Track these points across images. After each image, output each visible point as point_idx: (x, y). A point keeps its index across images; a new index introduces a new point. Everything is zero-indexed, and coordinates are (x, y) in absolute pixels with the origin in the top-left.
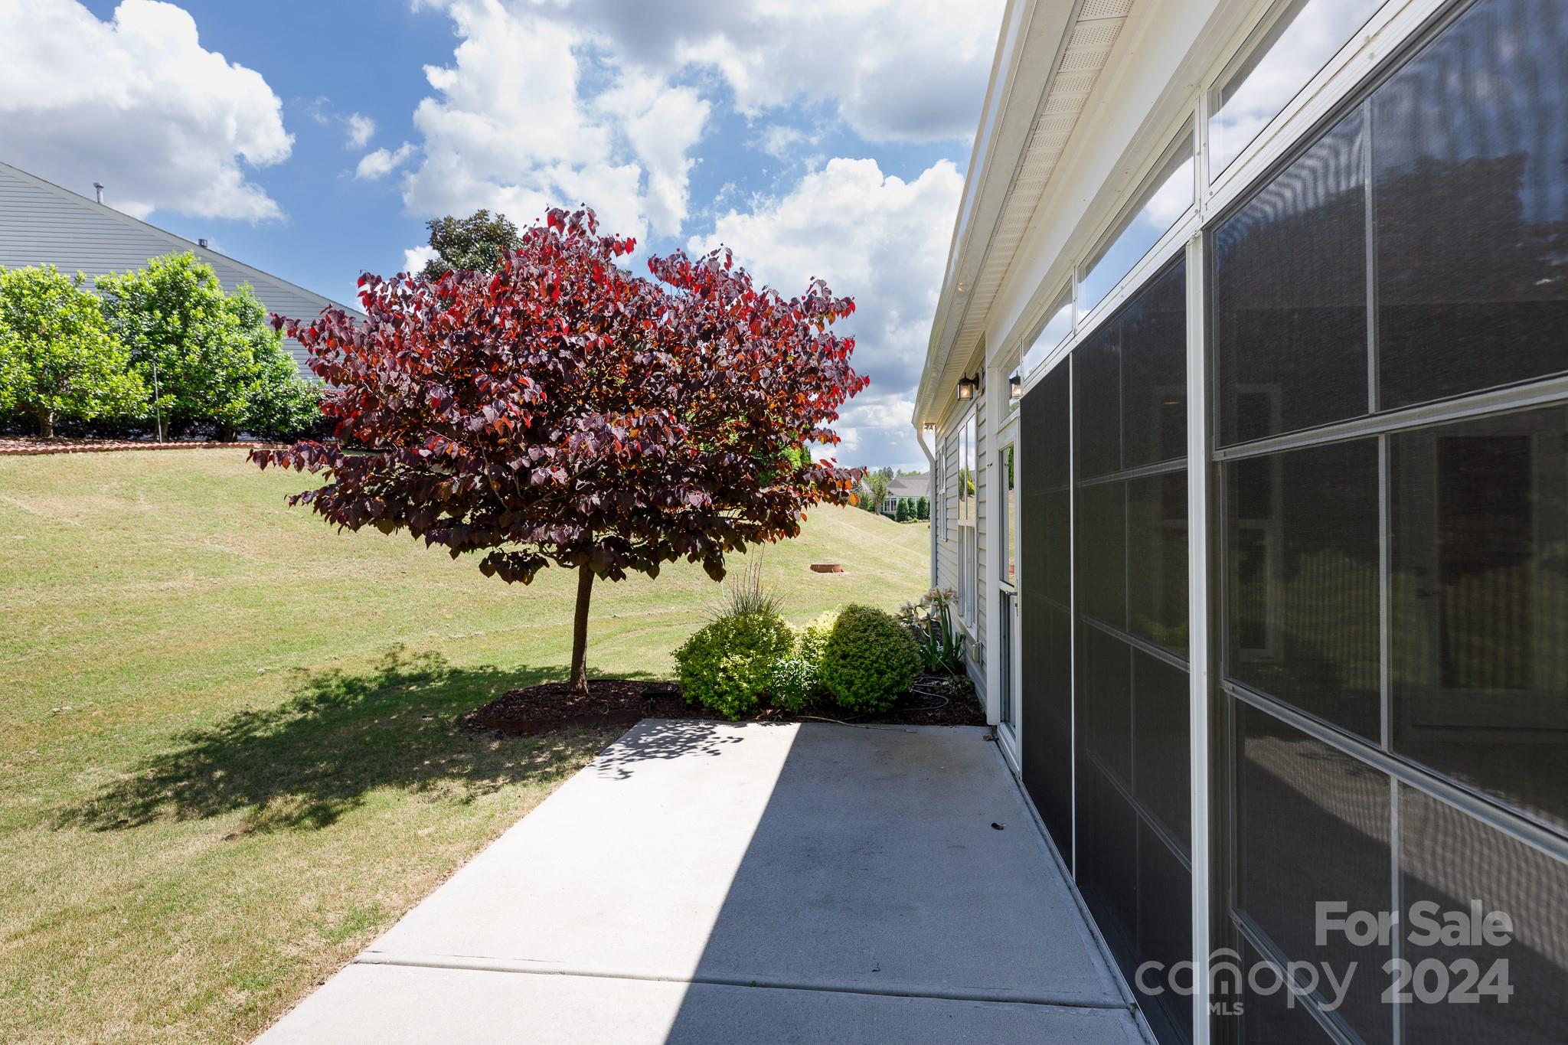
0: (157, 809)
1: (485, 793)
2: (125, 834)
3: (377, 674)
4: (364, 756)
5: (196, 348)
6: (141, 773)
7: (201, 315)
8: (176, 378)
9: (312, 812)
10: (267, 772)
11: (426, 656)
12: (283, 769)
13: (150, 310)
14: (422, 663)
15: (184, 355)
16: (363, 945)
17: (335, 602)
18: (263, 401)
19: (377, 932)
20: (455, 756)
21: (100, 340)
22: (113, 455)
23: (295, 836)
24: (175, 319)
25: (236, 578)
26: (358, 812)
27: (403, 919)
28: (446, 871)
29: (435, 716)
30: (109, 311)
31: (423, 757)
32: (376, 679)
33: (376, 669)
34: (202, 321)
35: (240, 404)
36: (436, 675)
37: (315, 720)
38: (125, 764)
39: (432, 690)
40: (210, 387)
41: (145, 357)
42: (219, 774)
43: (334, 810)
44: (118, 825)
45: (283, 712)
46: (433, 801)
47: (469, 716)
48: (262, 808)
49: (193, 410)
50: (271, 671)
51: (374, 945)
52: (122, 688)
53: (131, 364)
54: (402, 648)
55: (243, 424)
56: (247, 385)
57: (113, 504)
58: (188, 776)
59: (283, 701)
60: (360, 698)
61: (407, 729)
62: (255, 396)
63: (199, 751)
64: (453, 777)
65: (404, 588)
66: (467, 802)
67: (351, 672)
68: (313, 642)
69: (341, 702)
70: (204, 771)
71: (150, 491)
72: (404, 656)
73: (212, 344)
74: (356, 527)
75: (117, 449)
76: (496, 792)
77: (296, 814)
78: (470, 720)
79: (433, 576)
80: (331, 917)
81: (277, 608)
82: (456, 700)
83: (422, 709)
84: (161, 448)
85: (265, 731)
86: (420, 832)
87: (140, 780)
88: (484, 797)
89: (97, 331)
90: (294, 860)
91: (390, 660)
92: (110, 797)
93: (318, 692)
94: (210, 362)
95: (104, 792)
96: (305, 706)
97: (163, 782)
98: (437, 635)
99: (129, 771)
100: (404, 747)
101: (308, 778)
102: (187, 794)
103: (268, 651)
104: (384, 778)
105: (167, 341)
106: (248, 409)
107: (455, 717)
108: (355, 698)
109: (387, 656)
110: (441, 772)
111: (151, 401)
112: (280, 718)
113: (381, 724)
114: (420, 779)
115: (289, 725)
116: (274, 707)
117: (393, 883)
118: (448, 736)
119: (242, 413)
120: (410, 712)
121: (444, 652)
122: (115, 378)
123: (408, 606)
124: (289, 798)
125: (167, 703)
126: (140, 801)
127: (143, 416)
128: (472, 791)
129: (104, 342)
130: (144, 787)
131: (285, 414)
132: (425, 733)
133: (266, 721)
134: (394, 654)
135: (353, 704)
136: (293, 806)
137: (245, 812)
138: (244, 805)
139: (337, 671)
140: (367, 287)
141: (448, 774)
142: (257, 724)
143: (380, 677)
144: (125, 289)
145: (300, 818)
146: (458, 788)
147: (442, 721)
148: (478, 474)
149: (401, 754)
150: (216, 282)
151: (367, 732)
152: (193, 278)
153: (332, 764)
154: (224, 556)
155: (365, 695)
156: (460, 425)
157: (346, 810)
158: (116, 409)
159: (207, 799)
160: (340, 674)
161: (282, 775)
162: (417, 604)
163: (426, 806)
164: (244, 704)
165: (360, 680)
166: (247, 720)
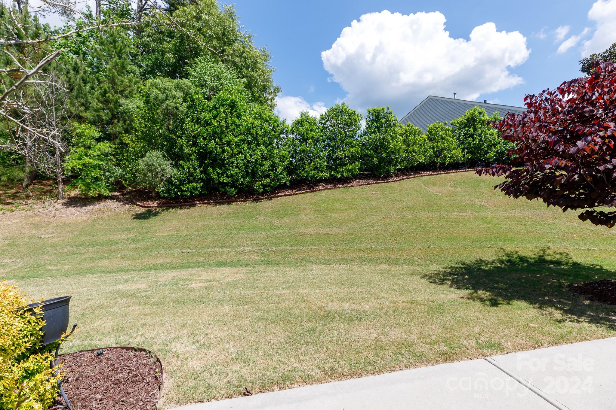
0: (446, 281)
1: (571, 321)
2: (435, 286)
3: (535, 256)
4: (519, 287)
5: (478, 137)
6: (446, 270)
7: (480, 126)
8: (471, 148)
9: (491, 300)
10: (481, 281)
11: (561, 254)
12: (487, 281)
13: (464, 128)
14: (558, 256)
15: (474, 140)
16: (490, 355)
17: (521, 226)
18: (501, 152)
19: (497, 353)
20: (562, 300)
21: (450, 140)
22: (452, 174)
23: (482, 305)
24: (472, 129)
25: (484, 213)
26: (508, 306)
27: (509, 354)
28: (537, 345)
29: (559, 280)
30: (453, 131)
31: (545, 295)
32: (534, 258)
33: (535, 254)
34: (480, 128)
35: (492, 154)
36: (564, 263)
37: (504, 268)
38: (443, 266)
39: (561, 269)
40: (482, 150)
41: (463, 143)
42: (466, 277)
43: (499, 302)
44: (435, 283)
45: (494, 262)
46: (542, 315)
47: (576, 285)
48: (475, 292)
49: (476, 158)
50: (492, 247)
51: (494, 357)
52: (446, 243)
53: (458, 146)
54: (549, 248)
55: (493, 161)
56: (495, 147)
57: (450, 189)
58: (457, 275)
59: (494, 259)
60: (525, 264)
61: (542, 282)
62: (498, 150)
63: (463, 268)
64: (557, 308)
65: (554, 223)
66: (559, 321)
67: (523, 253)
68: (509, 240)
69: (517, 264)
70: (463, 274)
71: (461, 185)
72: (548, 252)
73: (483, 135)
74: (517, 197)
75: (454, 172)
76: (578, 323)
77: (485, 298)
78: (576, 287)
79: (570, 220)
80: (482, 339)
81: (497, 225)
82: (573, 276)
83: (553, 276)
84: (466, 171)
85: (486, 267)
86: (530, 324)
87: (445, 272)
88: (570, 323)
89: (449, 138)
90: (478, 314)
91: (542, 252)
92: (436, 274)
93: (508, 258)
94: (482, 141)
95: (435, 272)
96: (502, 262)
97: (450, 274)
98: (568, 246)
99: (443, 268)
100: (538, 288)
101: (495, 288)
102: (455, 280)
103: (492, 240)
104: (524, 297)
105: (469, 137)
106: (495, 155)
107: (569, 283)
108: (523, 264)
109: (541, 250)
110: (552, 304)
111: (464, 157)
112: (492, 264)
113: (531, 277)
114: (540, 304)
115: (495, 267)
116: (491, 260)
117: (510, 338)
118: (562, 290)
119: (492, 157)
120: (547, 275)
121: (571, 254)
122: (454, 151)
123: (555, 231)
124: (485, 292)
125: (457, 250)
126: (443, 278)
127: (461, 162)
128: (564, 318)
129: (451, 140)
130: (445, 274)
131: (509, 156)
132: (550, 286)
133: (486, 264)
134: (544, 250)
135: (522, 266)
136: (485, 295)
137: (469, 291)
138: (469, 289)
139: (517, 252)
140: (528, 101)
141: (554, 306)
142: (484, 264)
143: (536, 258)
144: (458, 123)
145: (486, 300)
146: (558, 315)
147: (561, 283)
148: (577, 173)
149: (536, 291)
150: (486, 113)
151: (524, 278)
152: (478, 114)
153: (505, 286)
154: (481, 206)
155: (528, 264)
156: (563, 151)
157: (503, 304)
158: (454, 160)
159: (460, 283)
160: (518, 253)
161: (486, 284)
162: (560, 231)
163: (538, 315)
164: (481, 256)
165: (526, 257)
166: (480, 262)
